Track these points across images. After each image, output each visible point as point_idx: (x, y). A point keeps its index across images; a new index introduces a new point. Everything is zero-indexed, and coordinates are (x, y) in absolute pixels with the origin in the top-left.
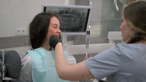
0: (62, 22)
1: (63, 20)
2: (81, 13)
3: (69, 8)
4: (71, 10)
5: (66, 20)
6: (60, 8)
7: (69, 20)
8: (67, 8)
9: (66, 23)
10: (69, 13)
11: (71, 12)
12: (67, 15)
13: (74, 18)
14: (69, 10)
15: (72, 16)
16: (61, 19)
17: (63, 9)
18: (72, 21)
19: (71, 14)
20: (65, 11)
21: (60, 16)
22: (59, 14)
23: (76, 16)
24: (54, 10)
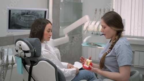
0: (25, 21)
1: (26, 20)
2: (39, 14)
3: (29, 11)
4: (31, 12)
5: (28, 20)
6: (22, 11)
7: (30, 20)
8: (28, 11)
9: (28, 22)
10: (30, 14)
11: (31, 13)
12: (28, 16)
13: (34, 18)
14: (29, 12)
15: (32, 17)
16: (24, 19)
17: (24, 12)
18: (32, 20)
19: (31, 15)
20: (26, 13)
21: (23, 17)
22: (22, 15)
23: (36, 17)
24: (18, 12)
